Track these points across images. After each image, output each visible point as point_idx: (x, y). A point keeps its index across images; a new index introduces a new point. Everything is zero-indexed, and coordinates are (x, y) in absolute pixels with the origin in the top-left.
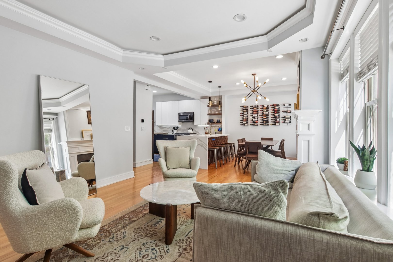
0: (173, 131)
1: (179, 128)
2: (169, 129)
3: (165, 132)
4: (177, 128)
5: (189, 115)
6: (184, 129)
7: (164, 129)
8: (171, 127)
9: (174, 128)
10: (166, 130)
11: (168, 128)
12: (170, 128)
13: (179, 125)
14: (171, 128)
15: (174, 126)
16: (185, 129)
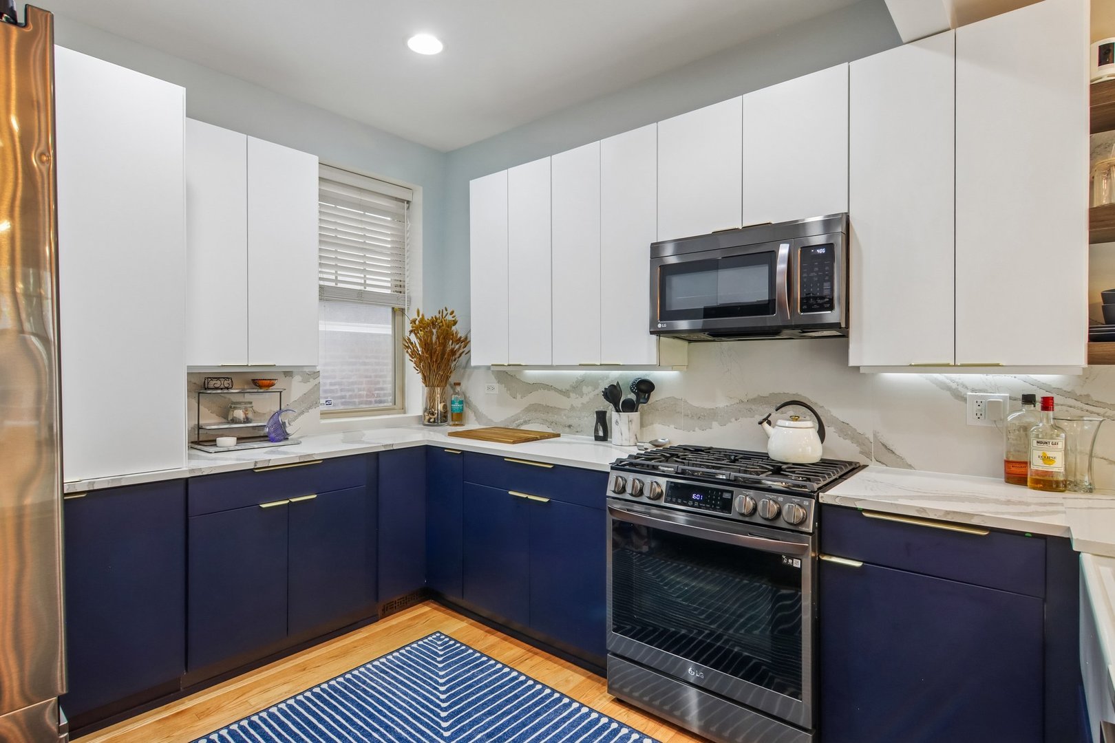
0: (602, 417)
1: (654, 397)
2: (575, 400)
3: (544, 421)
4: (644, 388)
5: (784, 250)
6: (708, 405)
7: (534, 398)
8: (593, 383)
9: (612, 394)
10: (548, 409)
11: (565, 393)
12: (578, 386)
13: (659, 366)
14: (585, 390)
15: (614, 375)
16: (722, 403)
